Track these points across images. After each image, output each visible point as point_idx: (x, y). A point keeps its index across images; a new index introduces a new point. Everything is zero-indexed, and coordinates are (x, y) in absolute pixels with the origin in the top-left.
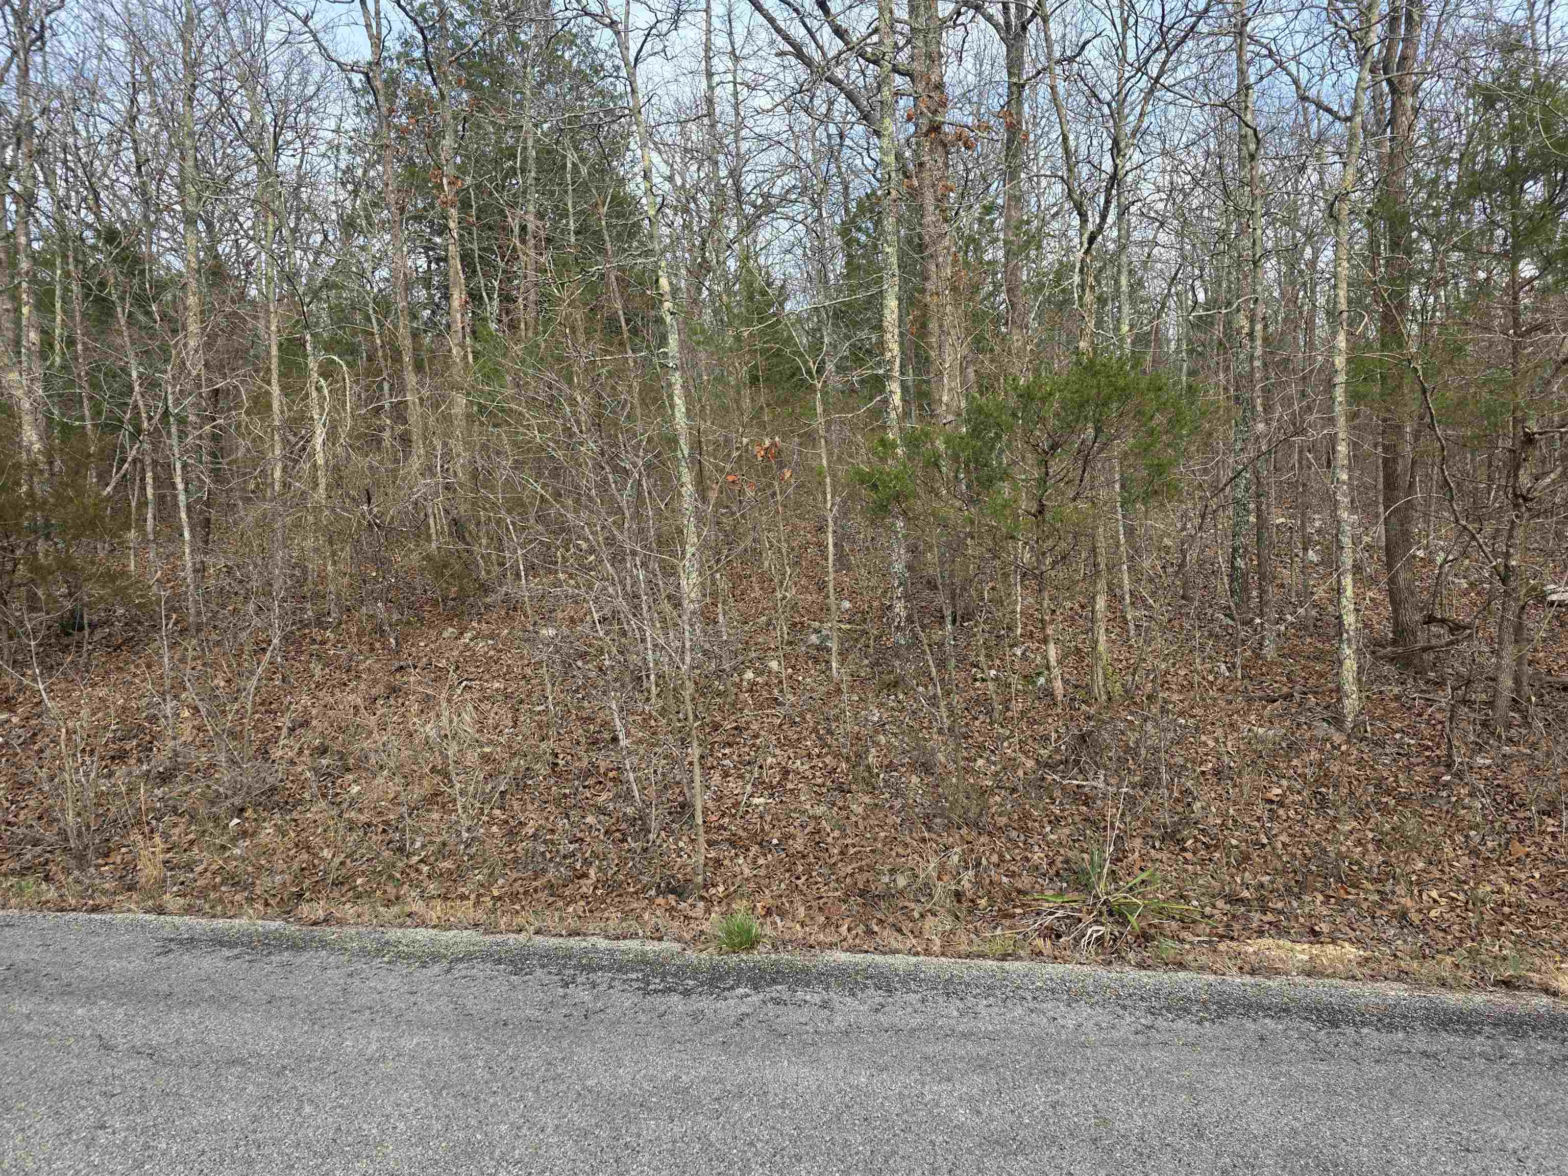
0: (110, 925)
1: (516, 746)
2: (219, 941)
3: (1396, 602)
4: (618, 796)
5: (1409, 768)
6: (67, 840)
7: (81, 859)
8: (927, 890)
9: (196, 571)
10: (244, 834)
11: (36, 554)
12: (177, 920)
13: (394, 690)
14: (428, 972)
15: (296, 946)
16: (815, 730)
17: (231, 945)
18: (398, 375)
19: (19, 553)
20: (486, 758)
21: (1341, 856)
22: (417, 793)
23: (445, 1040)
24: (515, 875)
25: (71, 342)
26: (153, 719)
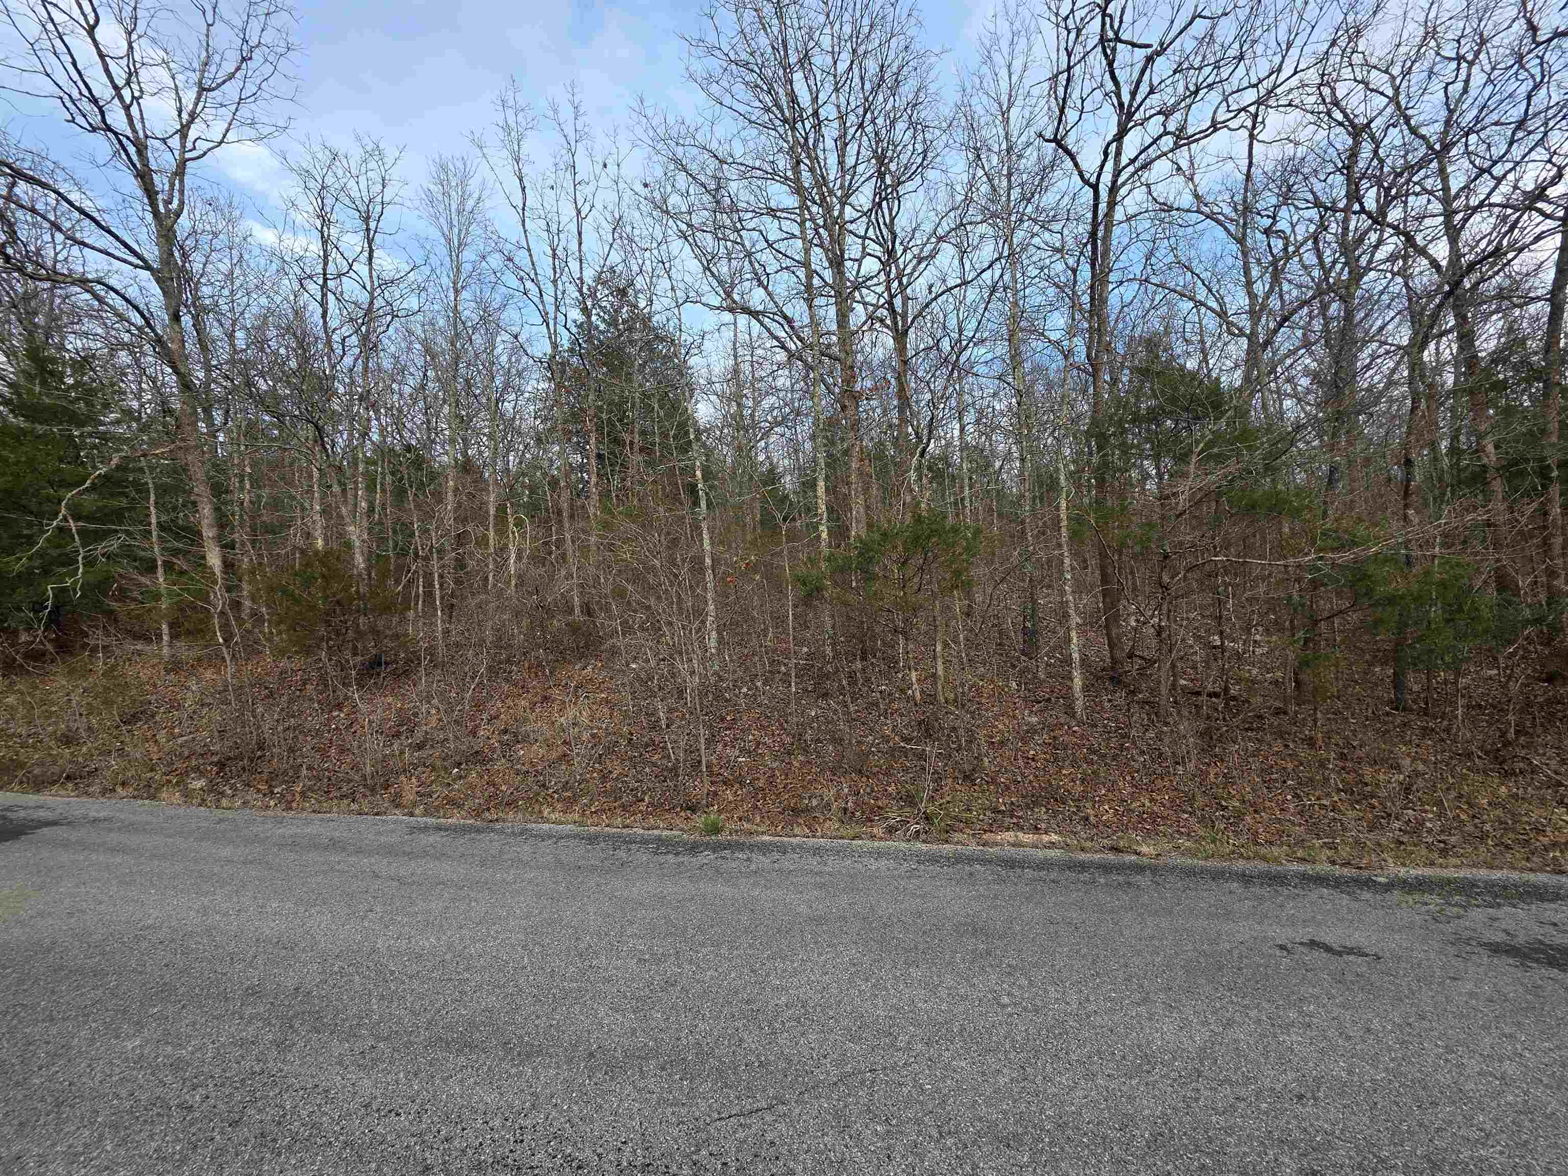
0: (383, 821)
1: (611, 730)
2: (439, 828)
3: (1111, 646)
4: (664, 757)
5: (1109, 739)
6: (366, 780)
7: (373, 790)
8: (828, 805)
9: (443, 633)
10: (460, 777)
11: (358, 625)
12: (419, 819)
13: (546, 699)
14: (545, 843)
15: (478, 831)
16: (778, 720)
17: (447, 830)
18: (560, 522)
19: (349, 623)
20: (593, 736)
21: (1059, 787)
22: (554, 755)
23: (547, 874)
24: (604, 800)
25: (384, 508)
26: (416, 715)
